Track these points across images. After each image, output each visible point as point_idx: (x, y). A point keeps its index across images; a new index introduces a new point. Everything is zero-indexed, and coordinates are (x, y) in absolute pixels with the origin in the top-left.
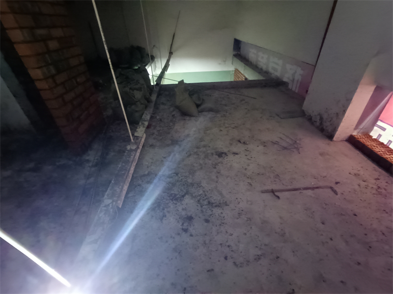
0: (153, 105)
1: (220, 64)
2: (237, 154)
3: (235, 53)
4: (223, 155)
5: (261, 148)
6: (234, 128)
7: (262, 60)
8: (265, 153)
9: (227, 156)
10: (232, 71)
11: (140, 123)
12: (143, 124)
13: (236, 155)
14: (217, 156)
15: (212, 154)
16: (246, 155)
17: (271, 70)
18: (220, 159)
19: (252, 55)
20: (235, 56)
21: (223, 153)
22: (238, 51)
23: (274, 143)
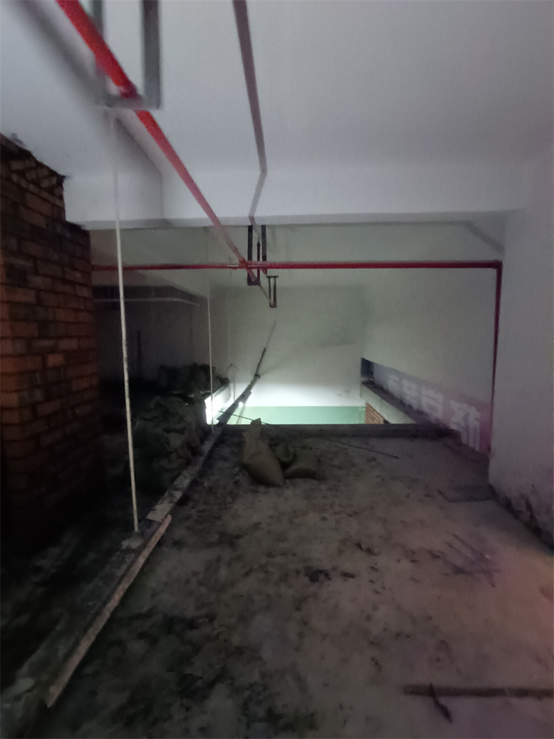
0: (201, 459)
1: (340, 395)
2: (352, 576)
3: (365, 379)
4: (322, 577)
5: (406, 564)
6: (350, 516)
7: (410, 393)
8: (414, 580)
9: (330, 579)
10: (362, 407)
11: (166, 494)
12: (171, 495)
13: (350, 580)
14: (306, 580)
15: (298, 572)
16: (371, 581)
17: (426, 410)
18: (313, 588)
19: (392, 384)
20: (365, 383)
21: (321, 572)
22: (369, 376)
23: (435, 556)
